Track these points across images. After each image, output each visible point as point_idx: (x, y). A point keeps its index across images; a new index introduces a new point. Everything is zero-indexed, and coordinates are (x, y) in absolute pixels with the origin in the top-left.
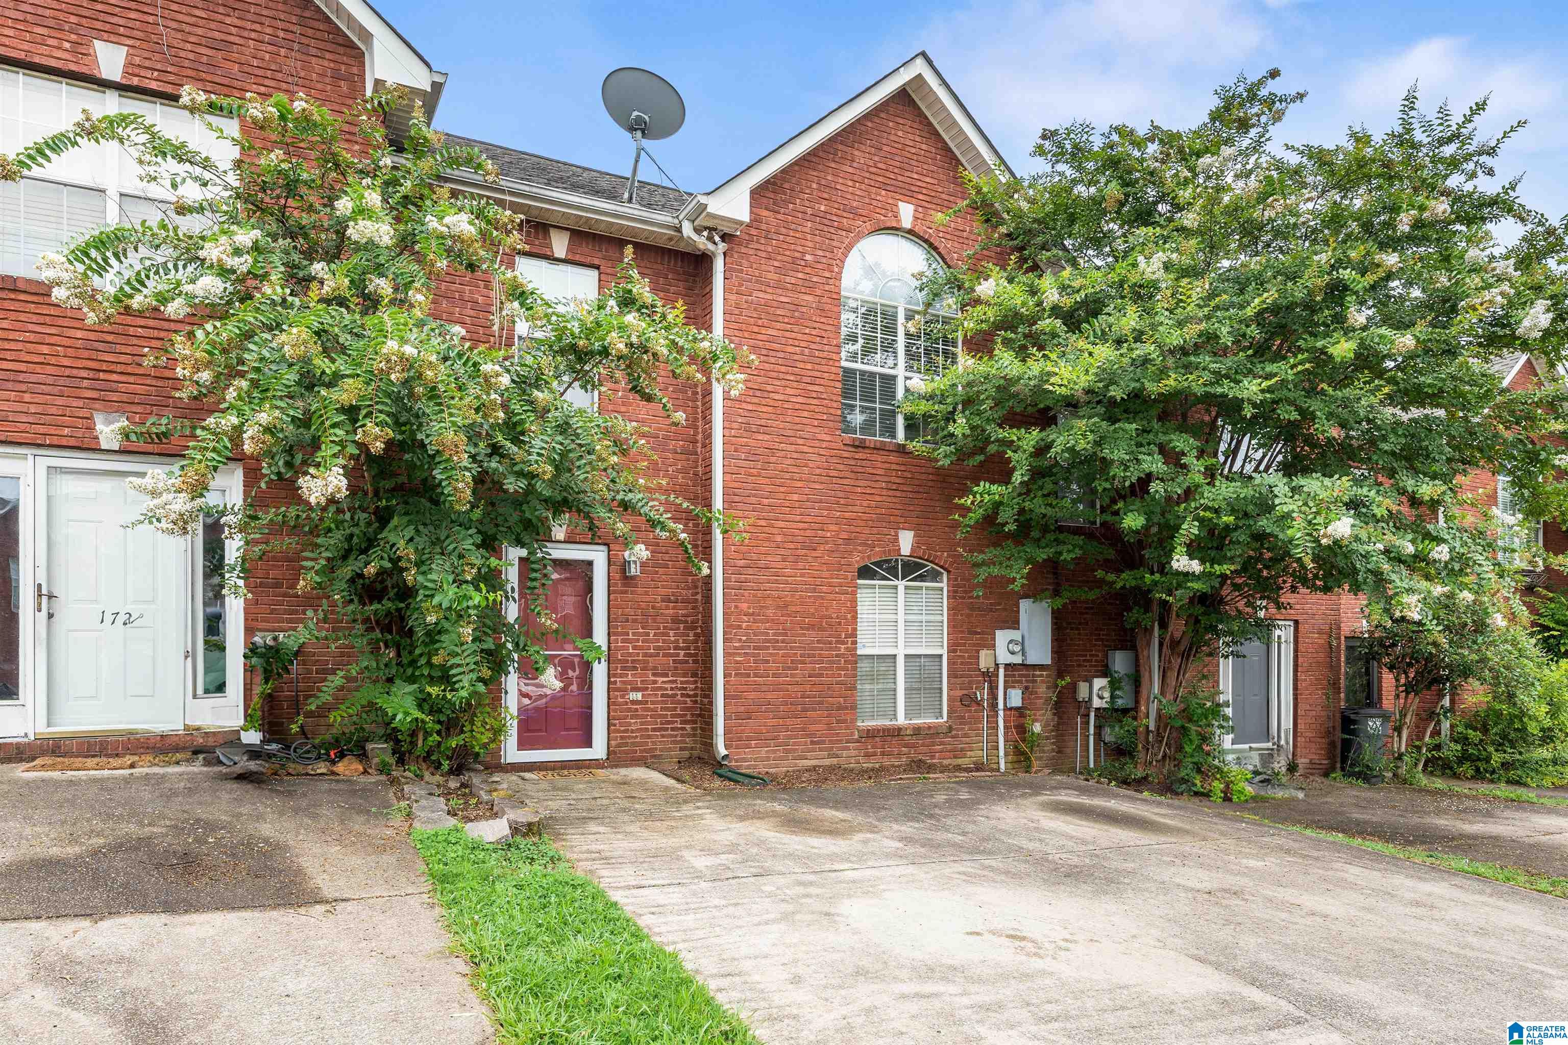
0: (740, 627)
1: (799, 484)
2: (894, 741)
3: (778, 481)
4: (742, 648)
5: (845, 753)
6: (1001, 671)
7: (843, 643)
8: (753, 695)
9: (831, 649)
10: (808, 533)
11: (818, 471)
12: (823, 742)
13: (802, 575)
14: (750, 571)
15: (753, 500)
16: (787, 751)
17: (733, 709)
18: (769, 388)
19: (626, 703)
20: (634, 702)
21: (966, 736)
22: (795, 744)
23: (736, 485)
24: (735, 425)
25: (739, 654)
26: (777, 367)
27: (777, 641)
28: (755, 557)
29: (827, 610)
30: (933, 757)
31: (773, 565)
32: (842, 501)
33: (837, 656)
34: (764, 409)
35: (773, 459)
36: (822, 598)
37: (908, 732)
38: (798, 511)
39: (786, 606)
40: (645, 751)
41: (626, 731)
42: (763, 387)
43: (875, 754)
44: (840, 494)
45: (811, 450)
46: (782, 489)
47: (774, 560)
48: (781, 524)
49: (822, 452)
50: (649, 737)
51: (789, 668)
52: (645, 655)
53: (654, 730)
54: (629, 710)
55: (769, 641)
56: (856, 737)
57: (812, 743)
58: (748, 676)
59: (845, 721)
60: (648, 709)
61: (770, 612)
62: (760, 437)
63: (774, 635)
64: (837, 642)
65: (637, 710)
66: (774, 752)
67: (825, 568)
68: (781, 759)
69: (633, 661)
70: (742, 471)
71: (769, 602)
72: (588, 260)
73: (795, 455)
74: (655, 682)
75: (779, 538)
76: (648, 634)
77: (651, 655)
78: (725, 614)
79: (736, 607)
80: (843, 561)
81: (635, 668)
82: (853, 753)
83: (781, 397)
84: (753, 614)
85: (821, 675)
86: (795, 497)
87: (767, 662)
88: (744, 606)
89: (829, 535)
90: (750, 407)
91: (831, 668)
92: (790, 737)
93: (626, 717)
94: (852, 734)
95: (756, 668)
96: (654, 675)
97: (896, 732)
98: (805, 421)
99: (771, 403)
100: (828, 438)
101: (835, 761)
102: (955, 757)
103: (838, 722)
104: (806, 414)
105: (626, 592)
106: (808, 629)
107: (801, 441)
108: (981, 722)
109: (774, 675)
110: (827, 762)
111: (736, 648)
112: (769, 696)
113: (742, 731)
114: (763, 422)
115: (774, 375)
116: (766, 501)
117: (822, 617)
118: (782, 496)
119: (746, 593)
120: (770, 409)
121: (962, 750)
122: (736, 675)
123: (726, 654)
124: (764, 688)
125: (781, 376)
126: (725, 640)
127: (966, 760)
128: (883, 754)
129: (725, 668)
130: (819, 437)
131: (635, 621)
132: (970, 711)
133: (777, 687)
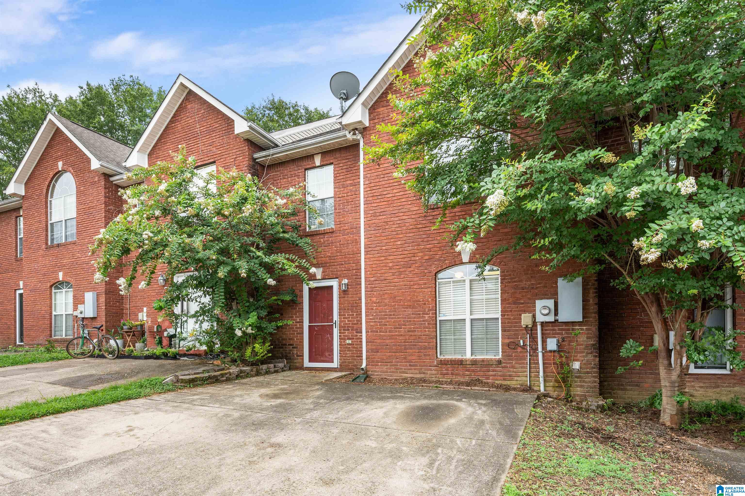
0: (372, 309)
1: (401, 236)
2: (460, 367)
3: (390, 237)
4: (374, 319)
5: (429, 372)
6: (539, 327)
7: (427, 314)
8: (379, 341)
9: (419, 318)
10: (406, 260)
11: (411, 227)
12: (416, 365)
13: (403, 281)
14: (377, 282)
15: (378, 248)
16: (397, 369)
17: (370, 347)
18: (385, 193)
19: (345, 345)
20: (348, 344)
21: (513, 367)
22: (400, 365)
23: (370, 243)
24: (369, 215)
25: (372, 322)
26: (388, 182)
27: (391, 315)
28: (379, 275)
29: (417, 297)
30: (488, 379)
31: (389, 278)
32: (425, 240)
33: (423, 321)
34: (383, 204)
35: (387, 227)
36: (414, 292)
37: (468, 363)
38: (401, 249)
39: (395, 297)
40: (353, 365)
41: (346, 356)
42: (382, 193)
43: (447, 374)
44: (424, 236)
45: (406, 217)
46: (392, 240)
47: (389, 276)
48: (391, 257)
49: (413, 217)
50: (355, 359)
51: (397, 328)
52: (352, 324)
53: (357, 356)
54: (347, 348)
55: (386, 315)
56: (435, 364)
57: (410, 365)
58: (377, 332)
59: (429, 355)
60: (354, 348)
61: (386, 301)
62: (380, 217)
63: (389, 312)
64: (423, 314)
65: (349, 348)
66: (390, 369)
67: (415, 276)
68: (393, 372)
69: (348, 327)
70: (373, 236)
71: (386, 296)
72: (329, 162)
73: (399, 222)
74: (357, 336)
75: (391, 265)
76: (353, 315)
77: (355, 324)
78: (366, 303)
79: (370, 300)
80: (426, 271)
81: (348, 330)
82: (434, 372)
83: (391, 195)
84: (379, 302)
85: (414, 331)
86: (399, 243)
87: (386, 325)
88: (374, 299)
89: (417, 258)
90: (376, 205)
91: (420, 328)
92: (398, 362)
93: (345, 351)
94: (433, 362)
95: (381, 328)
96: (356, 332)
97: (461, 362)
98: (404, 203)
99: (386, 199)
100: (417, 208)
101: (422, 376)
102: (505, 380)
103: (425, 355)
104: (404, 200)
105: (344, 297)
106: (407, 308)
107: (402, 214)
108: (525, 359)
109: (390, 332)
110: (418, 376)
111: (370, 319)
112: (388, 341)
113: (374, 358)
114: (382, 210)
115: (387, 186)
116: (384, 248)
117: (414, 301)
118: (392, 244)
119: (375, 293)
120: (385, 203)
121: (510, 376)
122: (371, 331)
123: (366, 322)
124: (384, 338)
125: (391, 185)
126: (366, 315)
127: (514, 383)
128: (452, 374)
129: (366, 328)
130: (412, 209)
131: (348, 309)
132: (516, 352)
133: (391, 337)
